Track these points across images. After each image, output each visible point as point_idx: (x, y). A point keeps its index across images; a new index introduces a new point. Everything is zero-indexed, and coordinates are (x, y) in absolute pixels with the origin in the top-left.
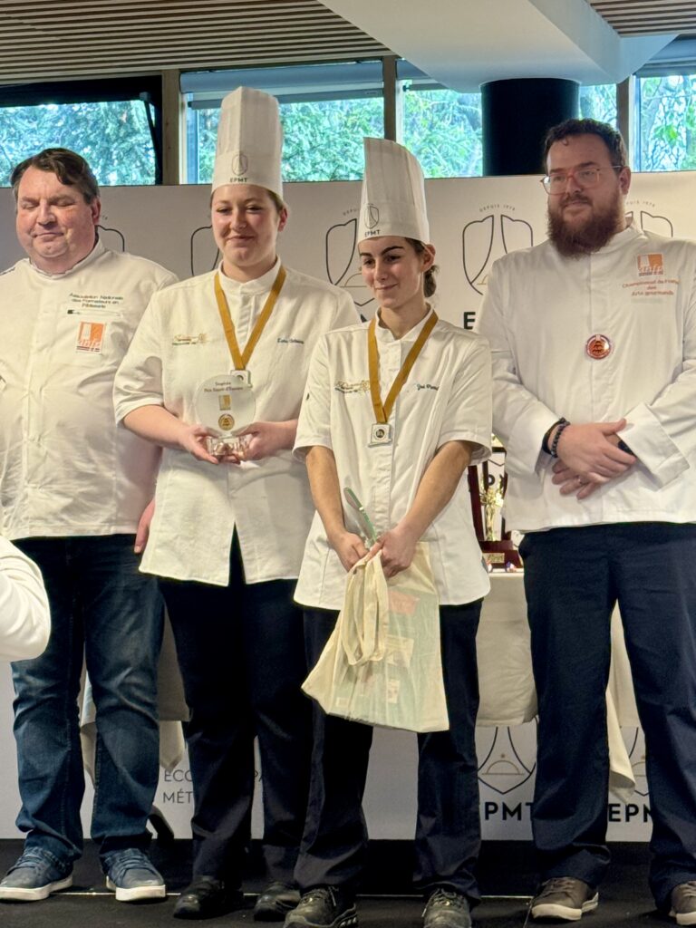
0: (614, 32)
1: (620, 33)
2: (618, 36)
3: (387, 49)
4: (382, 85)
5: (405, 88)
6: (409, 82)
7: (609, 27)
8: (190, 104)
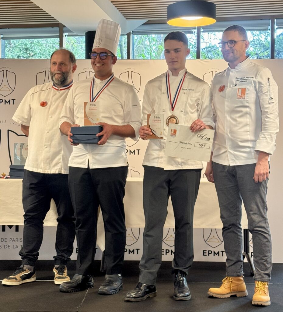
0: (125, 18)
1: (126, 19)
2: (126, 20)
3: (58, 21)
4: (58, 35)
5: (66, 36)
6: (67, 34)
7: (123, 17)
8: (2, 38)
